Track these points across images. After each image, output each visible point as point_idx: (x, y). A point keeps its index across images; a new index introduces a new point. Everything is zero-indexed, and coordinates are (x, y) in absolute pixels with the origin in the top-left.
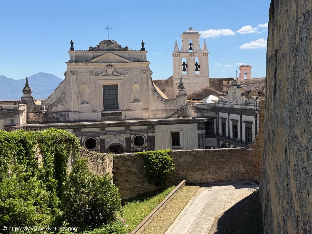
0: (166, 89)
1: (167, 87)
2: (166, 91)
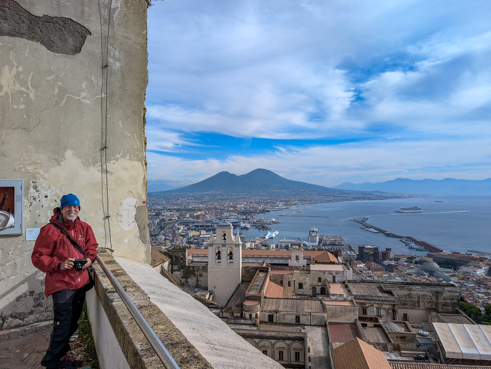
0: (203, 274)
1: (204, 272)
2: (203, 276)
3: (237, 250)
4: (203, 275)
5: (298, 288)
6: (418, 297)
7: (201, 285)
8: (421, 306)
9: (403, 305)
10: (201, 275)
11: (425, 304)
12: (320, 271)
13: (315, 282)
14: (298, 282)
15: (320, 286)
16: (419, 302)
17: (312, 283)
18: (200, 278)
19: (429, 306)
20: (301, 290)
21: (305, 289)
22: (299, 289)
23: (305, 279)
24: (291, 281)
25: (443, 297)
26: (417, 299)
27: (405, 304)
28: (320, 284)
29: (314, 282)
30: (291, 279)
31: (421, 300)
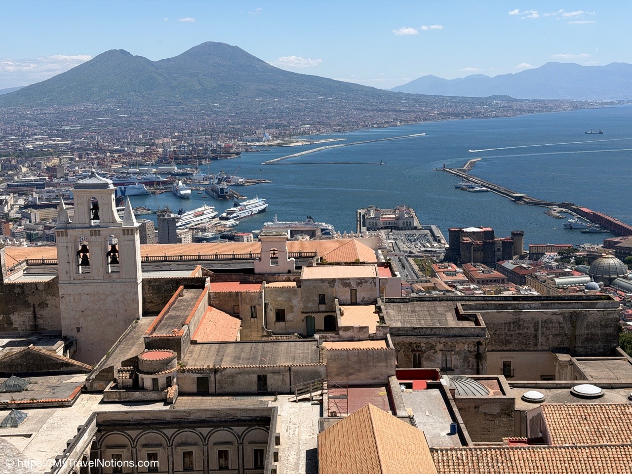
0: (48, 302)
1: (50, 297)
2: (49, 306)
3: (128, 242)
4: (47, 304)
5: (275, 320)
6: (535, 326)
7: (45, 327)
8: (539, 343)
9: (503, 344)
10: (43, 305)
11: (548, 338)
12: (322, 280)
13: (313, 305)
14: (274, 308)
15: (323, 312)
16: (536, 337)
17: (305, 307)
18: (41, 312)
19: (556, 344)
20: (282, 324)
21: (291, 321)
22: (276, 323)
23: (290, 299)
24: (257, 306)
25: (585, 323)
26: (532, 330)
27: (508, 342)
28: (323, 308)
29: (310, 305)
30: (258, 300)
31: (540, 333)
